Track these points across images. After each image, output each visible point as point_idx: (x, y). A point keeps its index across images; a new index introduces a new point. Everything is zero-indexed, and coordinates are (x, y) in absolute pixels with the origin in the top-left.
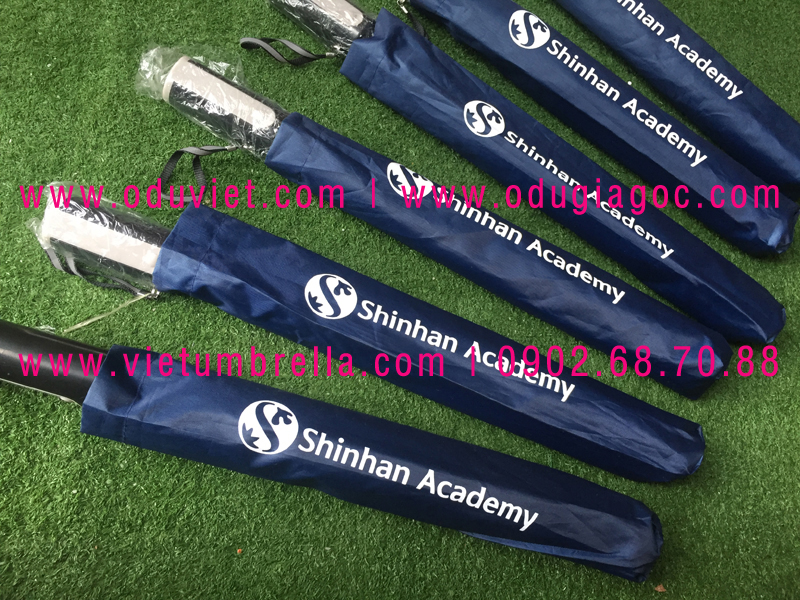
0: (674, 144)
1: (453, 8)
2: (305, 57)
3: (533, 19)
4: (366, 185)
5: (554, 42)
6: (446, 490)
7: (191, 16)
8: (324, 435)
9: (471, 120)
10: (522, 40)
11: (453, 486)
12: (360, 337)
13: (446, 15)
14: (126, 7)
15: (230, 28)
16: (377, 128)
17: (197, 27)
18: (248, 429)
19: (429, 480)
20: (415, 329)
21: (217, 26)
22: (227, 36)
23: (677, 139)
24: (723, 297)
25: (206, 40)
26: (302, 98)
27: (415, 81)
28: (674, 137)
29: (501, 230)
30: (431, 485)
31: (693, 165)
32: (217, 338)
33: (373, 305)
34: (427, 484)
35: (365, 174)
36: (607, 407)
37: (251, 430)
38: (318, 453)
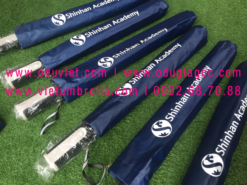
0: (130, 17)
1: (60, 59)
2: (56, 114)
3: (75, 37)
4: (123, 103)
5: (85, 34)
6: (241, 111)
7: (20, 152)
8: (219, 146)
9: (106, 65)
10: (81, 43)
11: (240, 109)
12: (180, 123)
13: (61, 62)
14: (4, 177)
15: (32, 138)
16: (92, 99)
17: (26, 151)
18: (214, 173)
19: (238, 116)
20: (179, 105)
21: (29, 143)
22: (34, 140)
23: (129, 16)
24: (182, 22)
25: (33, 148)
26: (71, 120)
27: (85, 78)
28: (128, 16)
29: (150, 69)
30: (240, 116)
31: (138, 15)
32: (164, 179)
33: (167, 116)
34: (239, 117)
35: (118, 103)
36: (215, 59)
37: (215, 171)
38: (225, 150)
